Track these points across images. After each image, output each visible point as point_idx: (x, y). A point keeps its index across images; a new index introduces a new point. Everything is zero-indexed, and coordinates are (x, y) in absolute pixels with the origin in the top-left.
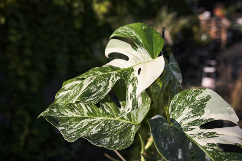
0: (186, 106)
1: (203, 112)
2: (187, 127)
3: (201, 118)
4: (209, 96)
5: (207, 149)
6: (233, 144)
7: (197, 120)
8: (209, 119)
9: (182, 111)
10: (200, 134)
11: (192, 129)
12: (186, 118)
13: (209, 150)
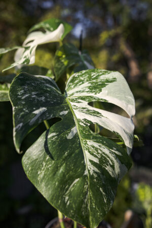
0: (87, 81)
1: (101, 91)
2: (76, 99)
3: (95, 96)
4: (115, 78)
5: (80, 123)
6: (112, 131)
7: (90, 96)
8: (102, 99)
9: (80, 85)
10: (84, 108)
11: (79, 102)
12: (80, 91)
13: (83, 124)
